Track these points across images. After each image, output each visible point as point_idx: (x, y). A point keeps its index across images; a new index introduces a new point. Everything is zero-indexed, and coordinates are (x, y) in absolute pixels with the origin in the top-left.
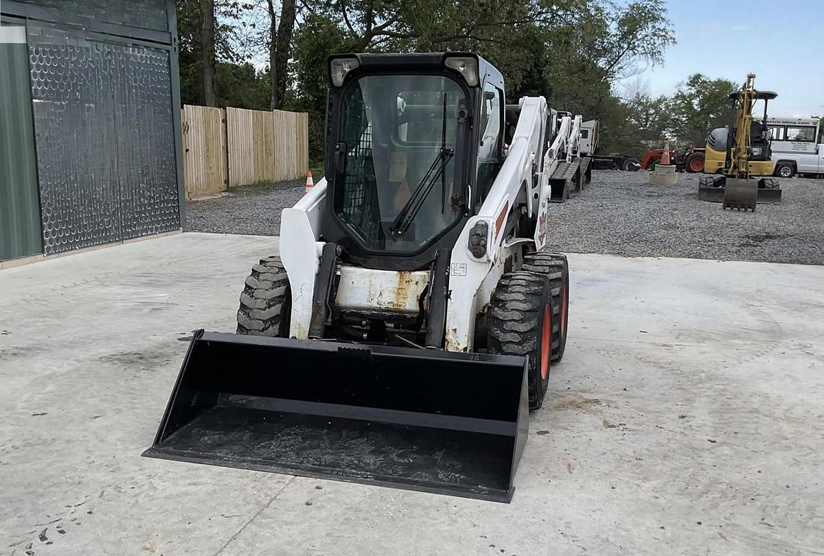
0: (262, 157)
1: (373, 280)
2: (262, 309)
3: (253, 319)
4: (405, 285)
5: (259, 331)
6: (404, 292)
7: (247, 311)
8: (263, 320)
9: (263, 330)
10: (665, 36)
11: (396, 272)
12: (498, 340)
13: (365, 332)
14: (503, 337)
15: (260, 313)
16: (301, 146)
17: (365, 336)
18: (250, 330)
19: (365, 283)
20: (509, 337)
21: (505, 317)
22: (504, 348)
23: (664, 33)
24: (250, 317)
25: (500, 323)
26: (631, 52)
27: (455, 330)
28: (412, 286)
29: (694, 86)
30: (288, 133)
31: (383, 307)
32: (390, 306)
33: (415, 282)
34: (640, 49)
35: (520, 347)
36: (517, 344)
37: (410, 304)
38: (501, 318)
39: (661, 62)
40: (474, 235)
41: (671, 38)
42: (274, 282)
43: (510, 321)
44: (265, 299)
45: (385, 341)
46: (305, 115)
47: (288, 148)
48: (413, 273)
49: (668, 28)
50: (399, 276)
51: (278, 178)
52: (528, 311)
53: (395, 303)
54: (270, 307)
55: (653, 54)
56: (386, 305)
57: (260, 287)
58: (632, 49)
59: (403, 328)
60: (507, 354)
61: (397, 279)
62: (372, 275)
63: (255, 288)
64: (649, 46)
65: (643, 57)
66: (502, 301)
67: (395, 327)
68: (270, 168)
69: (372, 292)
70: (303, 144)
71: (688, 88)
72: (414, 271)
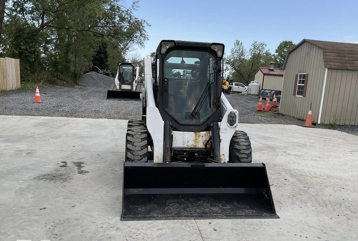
0: (2, 79)
1: (184, 136)
2: (139, 151)
3: (136, 155)
4: (198, 138)
5: (138, 160)
6: (197, 140)
7: (132, 152)
8: (140, 156)
9: (140, 160)
10: (144, 37)
11: (193, 133)
12: (239, 157)
13: (185, 157)
14: (240, 156)
15: (139, 153)
16: (17, 74)
17: (185, 159)
18: (134, 160)
19: (181, 137)
20: (243, 156)
21: (240, 148)
22: (241, 160)
23: (144, 36)
24: (134, 154)
25: (238, 151)
26: (132, 42)
27: (224, 155)
28: (201, 138)
29: (153, 57)
30: (12, 68)
31: (189, 147)
32: (192, 146)
33: (201, 136)
34: (136, 41)
35: (247, 159)
36: (246, 158)
37: (201, 145)
38: (239, 149)
39: (144, 47)
40: (230, 117)
41: (147, 38)
42: (142, 139)
43: (242, 149)
44: (140, 146)
45: (195, 161)
46: (18, 60)
47: (12, 75)
48: (200, 133)
49: (146, 34)
50: (195, 134)
51: (8, 89)
52: (248, 145)
53: (194, 145)
54: (142, 149)
55: (141, 43)
56: (190, 146)
57: (136, 141)
58: (133, 41)
59: (201, 155)
60: (242, 162)
61: (194, 135)
62: (183, 134)
63: (134, 142)
64: (139, 40)
65: (137, 44)
66: (237, 142)
67: (198, 155)
68: (5, 84)
69: (184, 141)
70: (18, 73)
71: (151, 57)
72: (201, 132)
